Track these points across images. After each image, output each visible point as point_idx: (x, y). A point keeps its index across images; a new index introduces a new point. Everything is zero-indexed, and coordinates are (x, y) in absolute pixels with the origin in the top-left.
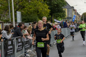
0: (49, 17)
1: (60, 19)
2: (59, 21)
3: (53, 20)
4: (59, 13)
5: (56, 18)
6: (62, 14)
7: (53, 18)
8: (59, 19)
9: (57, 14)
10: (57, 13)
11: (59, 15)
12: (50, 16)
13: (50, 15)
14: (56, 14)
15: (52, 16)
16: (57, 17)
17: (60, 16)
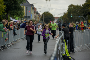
1: (17, 18)
2: (16, 19)
3: (8, 18)
5: (13, 17)
6: (20, 12)
7: (9, 16)
8: (16, 17)
10: (14, 11)
11: (16, 12)
12: (6, 14)
13: (5, 12)
14: (12, 11)
16: (13, 15)
17: (18, 14)
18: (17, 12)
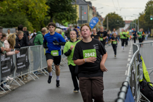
0: (47, 19)
1: (66, 24)
2: (65, 26)
4: (64, 13)
5: (60, 22)
6: (71, 14)
7: (54, 21)
8: (64, 22)
9: (61, 15)
10: (62, 13)
11: (64, 15)
12: (49, 18)
13: (48, 16)
14: (59, 14)
15: (51, 17)
16: (61, 20)
17: (67, 17)
18: (66, 15)
